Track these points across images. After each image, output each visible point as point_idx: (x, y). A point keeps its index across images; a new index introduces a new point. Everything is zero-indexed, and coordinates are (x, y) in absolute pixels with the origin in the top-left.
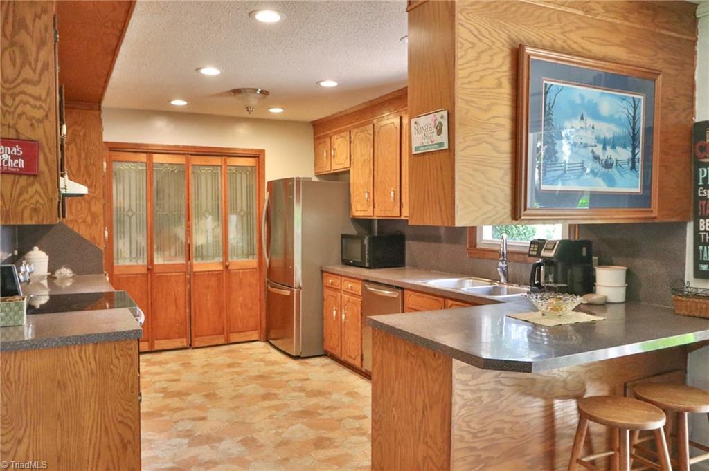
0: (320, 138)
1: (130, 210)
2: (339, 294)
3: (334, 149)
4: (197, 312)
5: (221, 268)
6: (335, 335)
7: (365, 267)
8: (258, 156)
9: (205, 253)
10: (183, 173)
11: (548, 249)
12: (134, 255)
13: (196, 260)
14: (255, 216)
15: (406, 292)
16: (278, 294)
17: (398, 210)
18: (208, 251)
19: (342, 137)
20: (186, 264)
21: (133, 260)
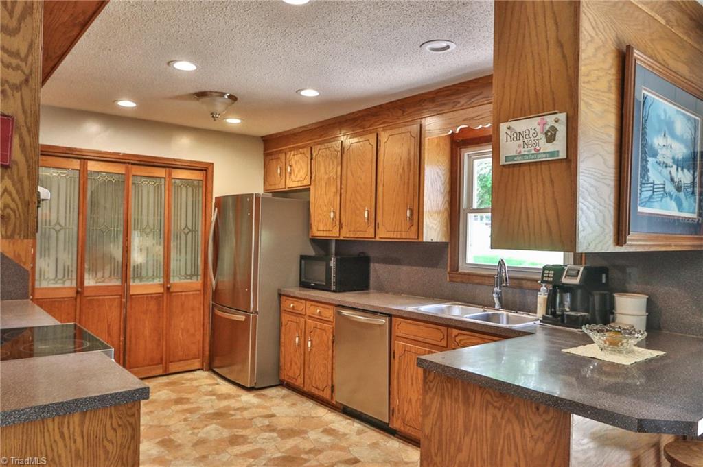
0: (271, 154)
1: (58, 223)
2: (303, 320)
3: (291, 166)
4: (133, 341)
5: (161, 290)
6: (296, 364)
7: (330, 291)
8: (206, 169)
9: (144, 274)
10: (124, 185)
11: (568, 276)
12: (60, 276)
13: (134, 282)
14: (200, 234)
15: (393, 319)
16: (225, 318)
17: (373, 230)
18: (147, 272)
19: (301, 153)
20: (122, 287)
21: (60, 281)
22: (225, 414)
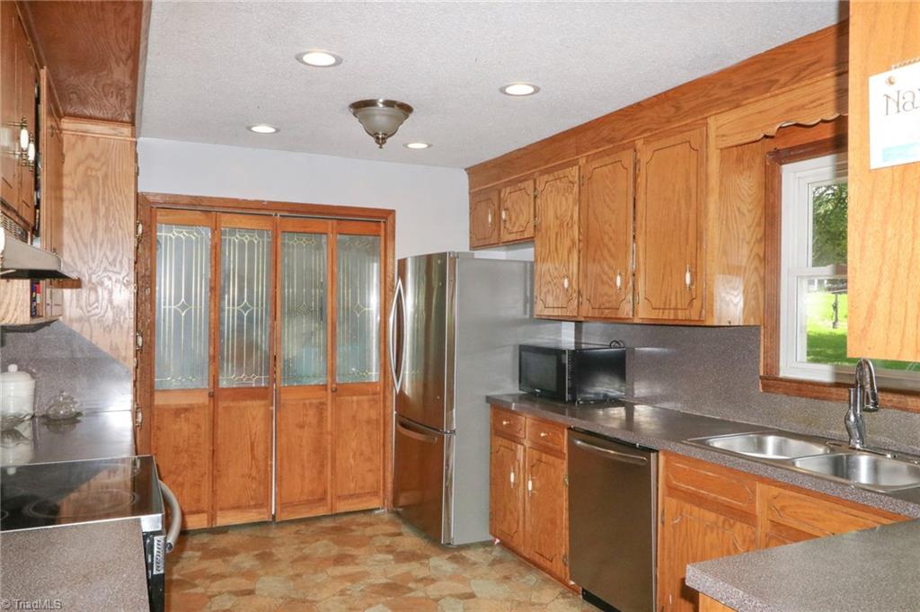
0: (479, 193)
2: (521, 447)
3: (506, 210)
4: (285, 465)
6: (511, 513)
8: (384, 219)
9: (299, 371)
10: (268, 245)
12: (187, 374)
14: (377, 313)
16: (411, 438)
19: (520, 190)
22: (401, 586)
